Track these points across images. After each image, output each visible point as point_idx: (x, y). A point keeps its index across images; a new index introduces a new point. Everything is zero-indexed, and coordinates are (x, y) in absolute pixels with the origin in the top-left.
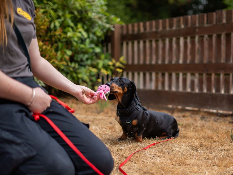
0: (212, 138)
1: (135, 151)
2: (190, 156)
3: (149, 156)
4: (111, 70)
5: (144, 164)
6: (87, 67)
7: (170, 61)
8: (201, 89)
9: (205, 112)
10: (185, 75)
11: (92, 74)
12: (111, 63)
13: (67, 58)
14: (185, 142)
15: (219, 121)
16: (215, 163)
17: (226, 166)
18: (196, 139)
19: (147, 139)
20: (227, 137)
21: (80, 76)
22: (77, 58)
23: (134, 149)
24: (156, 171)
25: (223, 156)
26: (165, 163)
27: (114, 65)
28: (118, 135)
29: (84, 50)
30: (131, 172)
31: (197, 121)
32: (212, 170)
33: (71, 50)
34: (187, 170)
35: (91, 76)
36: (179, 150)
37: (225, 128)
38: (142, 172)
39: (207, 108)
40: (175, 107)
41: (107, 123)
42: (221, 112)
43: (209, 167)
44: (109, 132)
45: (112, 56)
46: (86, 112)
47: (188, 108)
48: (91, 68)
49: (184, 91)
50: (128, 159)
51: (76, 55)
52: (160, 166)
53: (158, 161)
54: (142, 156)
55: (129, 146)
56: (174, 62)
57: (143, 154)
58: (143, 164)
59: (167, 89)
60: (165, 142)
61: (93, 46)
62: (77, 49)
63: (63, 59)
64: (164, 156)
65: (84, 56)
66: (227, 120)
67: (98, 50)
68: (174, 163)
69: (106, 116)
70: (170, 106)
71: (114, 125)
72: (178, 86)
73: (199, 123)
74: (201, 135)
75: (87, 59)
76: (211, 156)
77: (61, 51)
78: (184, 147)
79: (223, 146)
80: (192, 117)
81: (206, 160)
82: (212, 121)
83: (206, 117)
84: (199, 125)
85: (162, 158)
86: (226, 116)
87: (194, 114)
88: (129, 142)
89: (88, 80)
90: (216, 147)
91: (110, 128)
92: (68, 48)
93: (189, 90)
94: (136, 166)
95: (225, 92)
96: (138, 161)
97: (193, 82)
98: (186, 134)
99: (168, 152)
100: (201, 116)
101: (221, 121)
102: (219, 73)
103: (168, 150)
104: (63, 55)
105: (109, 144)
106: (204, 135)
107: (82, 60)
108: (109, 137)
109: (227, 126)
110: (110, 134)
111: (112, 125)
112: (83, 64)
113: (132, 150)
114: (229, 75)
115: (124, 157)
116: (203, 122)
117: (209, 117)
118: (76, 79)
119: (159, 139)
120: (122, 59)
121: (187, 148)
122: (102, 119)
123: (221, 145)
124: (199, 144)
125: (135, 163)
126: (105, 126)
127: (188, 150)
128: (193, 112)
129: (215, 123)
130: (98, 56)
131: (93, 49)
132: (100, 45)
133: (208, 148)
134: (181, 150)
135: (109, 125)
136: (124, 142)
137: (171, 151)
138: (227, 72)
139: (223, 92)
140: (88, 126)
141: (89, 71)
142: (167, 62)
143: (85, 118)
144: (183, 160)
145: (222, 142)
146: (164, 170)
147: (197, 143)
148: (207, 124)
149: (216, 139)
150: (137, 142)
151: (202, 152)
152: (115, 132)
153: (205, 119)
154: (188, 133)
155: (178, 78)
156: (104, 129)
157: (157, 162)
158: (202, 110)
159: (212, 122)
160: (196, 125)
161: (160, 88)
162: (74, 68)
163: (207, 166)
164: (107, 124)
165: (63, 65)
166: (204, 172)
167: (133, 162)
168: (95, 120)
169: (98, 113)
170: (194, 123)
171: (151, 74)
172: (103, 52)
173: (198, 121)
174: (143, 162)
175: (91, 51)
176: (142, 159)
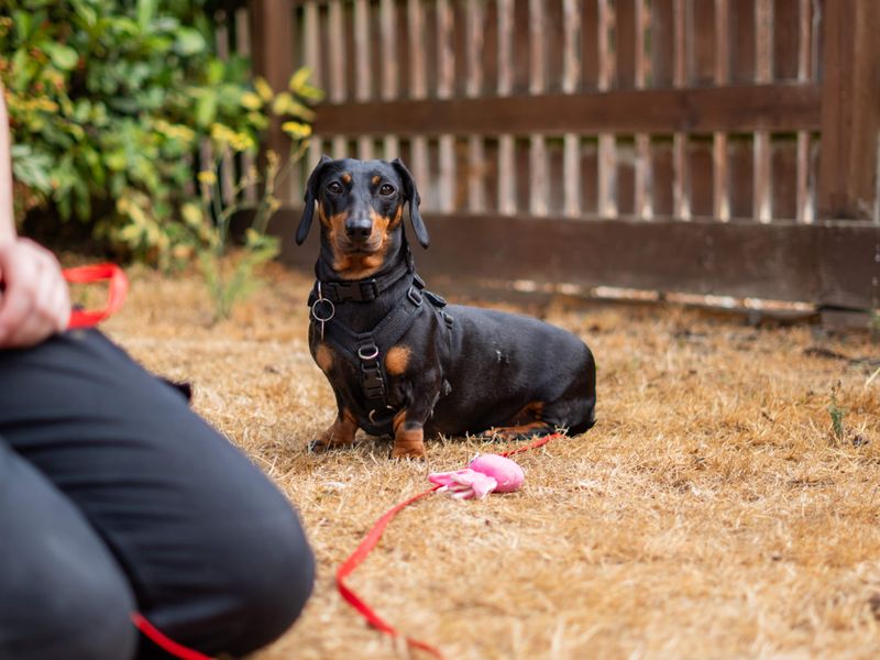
0: (741, 429)
1: (400, 502)
2: (657, 517)
3: (468, 520)
4: (253, 130)
5: (449, 562)
6: (147, 122)
7: (521, 85)
8: (665, 203)
9: (689, 308)
10: (589, 141)
11: (170, 150)
12: (251, 101)
13: (58, 79)
14: (623, 450)
15: (757, 346)
16: (779, 545)
17: (834, 562)
18: (670, 434)
19: (448, 438)
20: (811, 423)
21: (115, 161)
22: (100, 79)
23: (394, 491)
24: (510, 593)
25: (810, 512)
26: (549, 552)
27: (265, 110)
28: (309, 425)
29: (129, 45)
30: (395, 606)
31: (660, 351)
32: (773, 582)
33: (71, 44)
34: (654, 585)
35: (165, 158)
36: (601, 489)
37: (793, 377)
38: (447, 604)
39: (696, 291)
40: (547, 287)
41: (252, 371)
42: (755, 304)
43: (755, 569)
44: (266, 413)
45: (258, 68)
46: (153, 320)
47: (604, 292)
48: (163, 125)
49: (589, 217)
50: (372, 539)
51: (95, 68)
52: (523, 570)
53: (514, 546)
54: (436, 521)
55: (369, 474)
56: (537, 87)
57: (439, 511)
58: (443, 559)
59: (508, 207)
60: (530, 453)
61: (170, 24)
62: (98, 41)
63: (41, 86)
64: (536, 518)
65: (129, 71)
66: (795, 343)
67: (192, 42)
68: (587, 551)
69: (245, 339)
70: (526, 286)
71: (288, 379)
72: (557, 196)
73: (672, 358)
74: (691, 417)
75: (146, 85)
76: (756, 511)
77: (29, 52)
78: (622, 475)
79: (801, 464)
80: (633, 334)
81: (735, 532)
82: (724, 349)
83: (694, 329)
84: (671, 368)
85: (530, 530)
86: (786, 322)
87: (640, 319)
88: (365, 455)
89: (153, 181)
90: (768, 470)
91: (269, 392)
92: (56, 38)
93: (609, 211)
94: (414, 571)
95: (776, 214)
96: (418, 545)
97: (626, 176)
98: (621, 410)
99: (553, 498)
100: (671, 325)
101: (767, 346)
102: (745, 129)
103: (550, 490)
104: (40, 68)
105: (273, 468)
106: (703, 417)
107: (122, 91)
108: (268, 436)
109: (800, 370)
110: (272, 420)
111: (276, 380)
112: (128, 106)
113: (382, 493)
114: (791, 136)
115: (351, 529)
116: (687, 352)
117: (710, 331)
118: (99, 173)
119: (501, 436)
120: (302, 80)
121: (639, 480)
122: (228, 353)
123: (790, 459)
124: (690, 456)
125: (406, 558)
126: (246, 385)
127: (642, 490)
128: (634, 309)
129: (744, 358)
130: (191, 69)
131: (172, 37)
132: (201, 21)
133: (735, 475)
134: (610, 489)
135: (266, 380)
136: (343, 459)
137: (564, 494)
138: (784, 127)
139: (765, 215)
140: (185, 391)
141: (154, 138)
142: (504, 88)
143: (152, 350)
144: (630, 536)
145: (792, 446)
146: (546, 590)
147: (677, 454)
148: (707, 364)
149: (761, 430)
150: (402, 455)
151: (710, 494)
152: (296, 413)
153: (693, 339)
154: (628, 406)
155: (557, 161)
156: (243, 401)
157: (508, 549)
158: (671, 297)
159: (730, 352)
160: (660, 367)
161: (477, 205)
162: (88, 125)
163: (744, 563)
164: (254, 376)
165: (40, 113)
166: (738, 593)
167: (397, 555)
168: (199, 358)
169: (209, 327)
170: (647, 359)
171: (433, 145)
172: (213, 52)
173: (665, 351)
174: (444, 550)
175: (162, 45)
176: (438, 537)
